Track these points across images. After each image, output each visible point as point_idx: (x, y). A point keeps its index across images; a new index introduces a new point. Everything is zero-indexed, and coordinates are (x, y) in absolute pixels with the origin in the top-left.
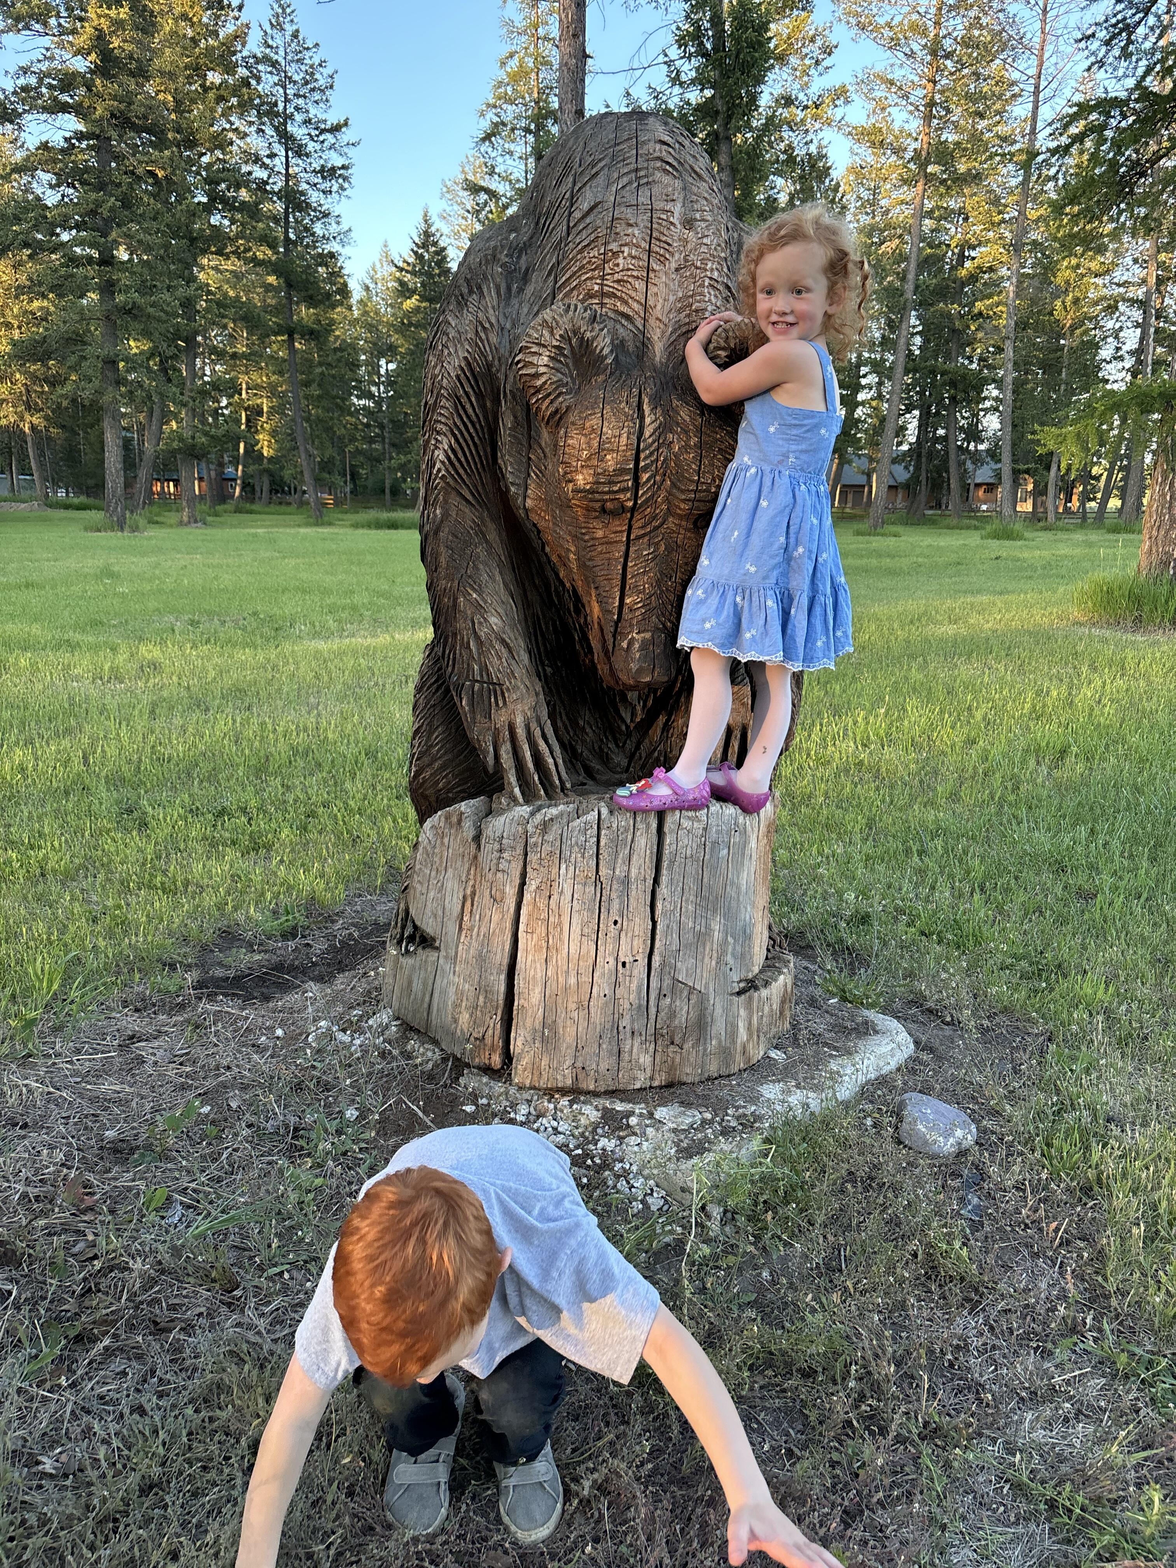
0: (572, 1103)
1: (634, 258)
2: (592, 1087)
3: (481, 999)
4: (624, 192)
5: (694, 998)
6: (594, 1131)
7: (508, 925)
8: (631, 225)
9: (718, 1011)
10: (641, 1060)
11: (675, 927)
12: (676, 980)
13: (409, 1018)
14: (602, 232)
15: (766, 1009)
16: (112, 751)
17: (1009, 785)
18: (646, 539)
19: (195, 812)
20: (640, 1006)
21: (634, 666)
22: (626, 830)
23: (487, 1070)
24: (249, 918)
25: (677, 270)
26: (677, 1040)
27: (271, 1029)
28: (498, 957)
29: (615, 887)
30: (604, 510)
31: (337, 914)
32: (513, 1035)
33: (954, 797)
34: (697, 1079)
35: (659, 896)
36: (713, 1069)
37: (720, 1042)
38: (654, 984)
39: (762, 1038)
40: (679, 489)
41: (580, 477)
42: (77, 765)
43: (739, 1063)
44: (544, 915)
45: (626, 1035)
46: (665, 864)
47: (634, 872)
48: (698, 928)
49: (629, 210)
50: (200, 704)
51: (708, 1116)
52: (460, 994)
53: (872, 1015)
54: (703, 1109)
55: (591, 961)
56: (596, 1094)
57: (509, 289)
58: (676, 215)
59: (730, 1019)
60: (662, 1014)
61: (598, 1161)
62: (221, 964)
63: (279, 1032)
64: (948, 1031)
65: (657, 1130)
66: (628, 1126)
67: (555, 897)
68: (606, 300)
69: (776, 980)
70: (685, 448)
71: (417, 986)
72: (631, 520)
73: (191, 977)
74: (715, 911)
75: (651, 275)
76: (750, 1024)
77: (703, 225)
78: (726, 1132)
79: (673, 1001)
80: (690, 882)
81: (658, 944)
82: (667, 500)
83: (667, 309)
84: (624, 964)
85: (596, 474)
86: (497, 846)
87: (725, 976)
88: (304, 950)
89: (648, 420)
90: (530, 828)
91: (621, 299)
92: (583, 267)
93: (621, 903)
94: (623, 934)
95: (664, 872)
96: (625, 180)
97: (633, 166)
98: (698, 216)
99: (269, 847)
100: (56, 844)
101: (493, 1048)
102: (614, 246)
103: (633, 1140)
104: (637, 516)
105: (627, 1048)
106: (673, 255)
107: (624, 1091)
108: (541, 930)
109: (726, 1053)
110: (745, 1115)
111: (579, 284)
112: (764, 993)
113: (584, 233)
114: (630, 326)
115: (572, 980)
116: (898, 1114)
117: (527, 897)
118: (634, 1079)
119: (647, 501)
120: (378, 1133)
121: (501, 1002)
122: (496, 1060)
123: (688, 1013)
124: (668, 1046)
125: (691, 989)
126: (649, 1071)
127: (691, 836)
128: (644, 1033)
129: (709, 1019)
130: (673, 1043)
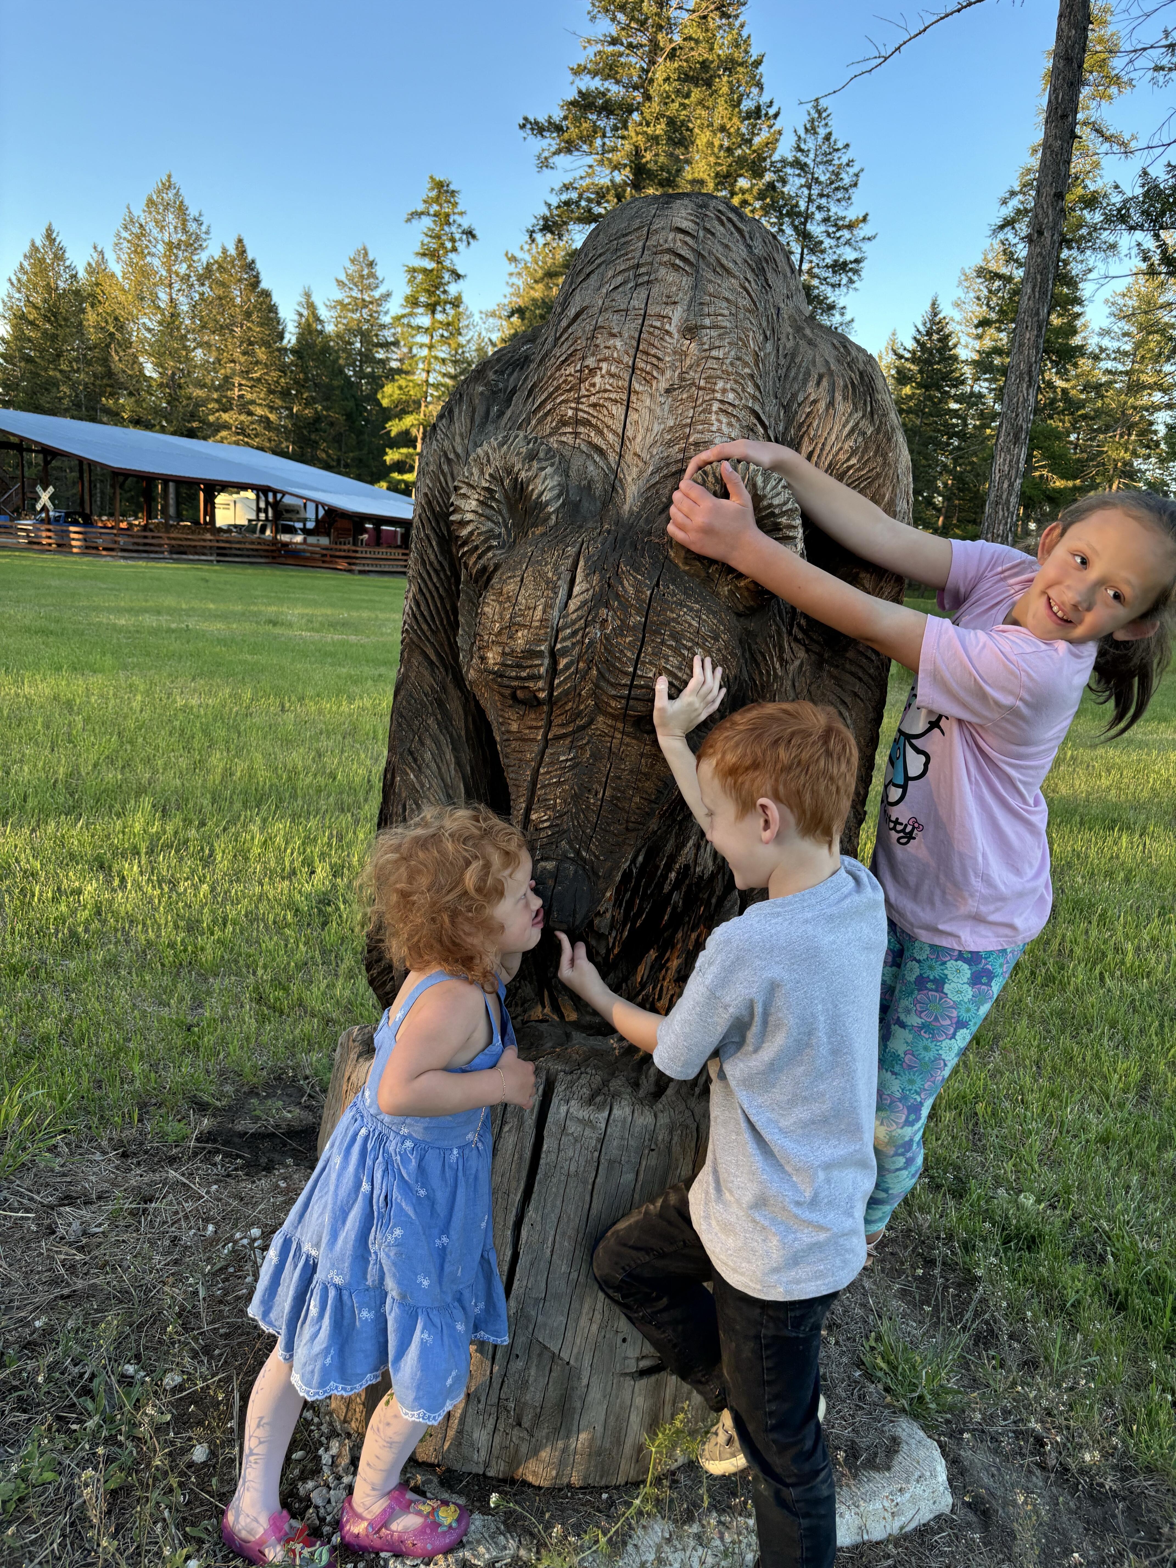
1: (612, 376)
4: (614, 295)
5: (557, 1371)
8: (614, 335)
9: (596, 1397)
10: (476, 1435)
12: (534, 1340)
14: (581, 343)
18: (568, 741)
25: (668, 391)
26: (526, 1422)
35: (527, 1221)
36: (578, 1474)
40: (608, 682)
41: (490, 655)
46: (540, 1177)
48: (574, 1274)
59: (616, 1408)
60: (510, 1381)
62: (251, 1114)
63: (211, 1228)
68: (581, 429)
72: (551, 713)
73: (203, 1126)
75: (633, 398)
76: (655, 1419)
77: (714, 333)
79: (526, 1367)
80: (571, 1210)
82: (593, 694)
83: (649, 441)
85: (504, 654)
87: (613, 1350)
89: (576, 590)
92: (558, 388)
95: (536, 1188)
98: (707, 322)
102: (591, 362)
106: (663, 373)
111: (553, 409)
113: (565, 347)
114: (601, 464)
119: (566, 693)
123: (546, 1389)
124: (513, 1427)
125: (555, 1357)
126: (483, 1453)
127: (578, 1146)
128: (483, 1399)
129: (578, 1405)
130: (519, 1424)
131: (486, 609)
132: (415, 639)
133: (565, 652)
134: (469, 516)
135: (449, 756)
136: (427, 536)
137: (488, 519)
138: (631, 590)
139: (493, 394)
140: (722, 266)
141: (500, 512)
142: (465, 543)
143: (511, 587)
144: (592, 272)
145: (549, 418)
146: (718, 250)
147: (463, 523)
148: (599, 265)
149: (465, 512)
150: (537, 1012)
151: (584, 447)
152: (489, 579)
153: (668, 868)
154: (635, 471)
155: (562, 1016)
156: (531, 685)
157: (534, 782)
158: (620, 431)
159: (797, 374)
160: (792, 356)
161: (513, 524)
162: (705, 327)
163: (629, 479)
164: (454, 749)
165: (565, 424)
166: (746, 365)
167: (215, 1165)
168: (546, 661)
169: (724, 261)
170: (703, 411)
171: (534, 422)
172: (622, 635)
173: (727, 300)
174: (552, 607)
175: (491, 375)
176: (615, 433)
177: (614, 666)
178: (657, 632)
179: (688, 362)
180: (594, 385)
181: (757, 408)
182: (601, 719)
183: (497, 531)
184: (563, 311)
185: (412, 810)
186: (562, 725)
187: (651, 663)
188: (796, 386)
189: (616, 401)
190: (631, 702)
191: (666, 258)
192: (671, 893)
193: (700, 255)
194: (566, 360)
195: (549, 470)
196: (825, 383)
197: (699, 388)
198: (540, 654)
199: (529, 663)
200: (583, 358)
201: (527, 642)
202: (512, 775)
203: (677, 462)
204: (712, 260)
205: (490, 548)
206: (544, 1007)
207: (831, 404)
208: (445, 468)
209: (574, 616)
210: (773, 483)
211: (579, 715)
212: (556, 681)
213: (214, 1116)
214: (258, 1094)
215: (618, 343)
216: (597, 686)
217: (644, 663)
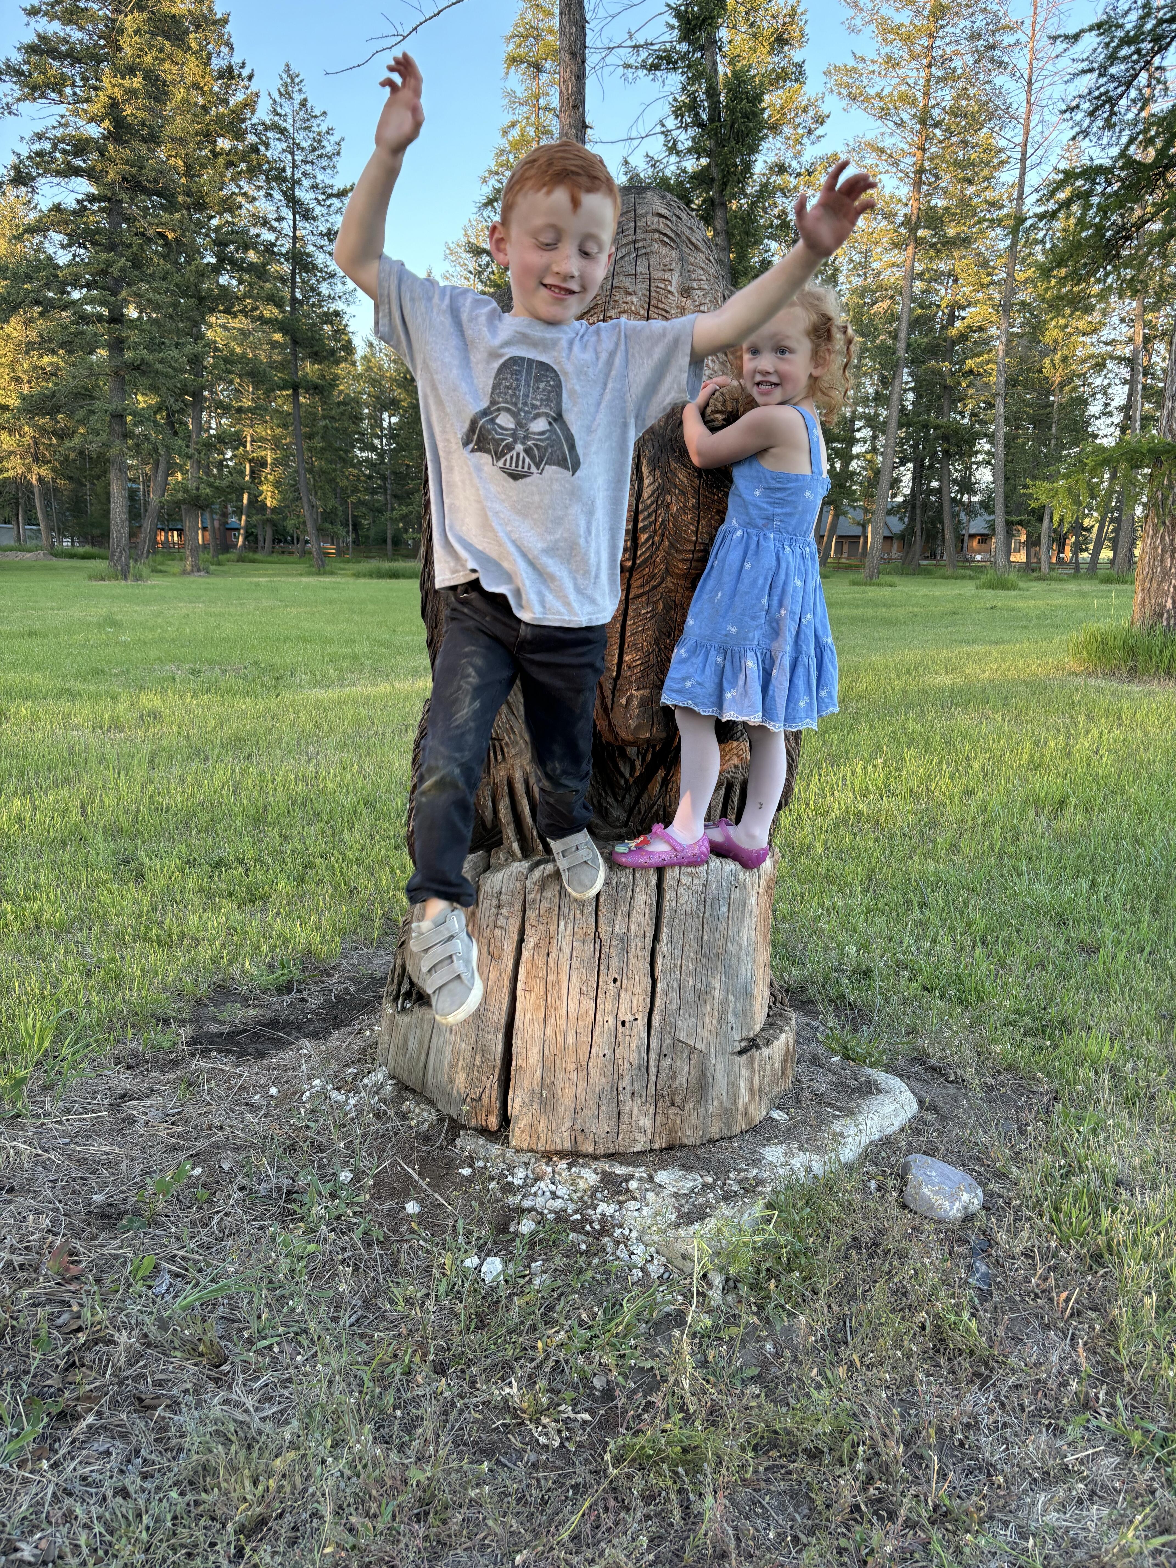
0: (570, 1166)
2: (591, 1150)
3: (478, 1059)
5: (695, 1058)
6: (593, 1195)
7: (506, 982)
9: (720, 1071)
10: (642, 1122)
11: (675, 985)
12: (676, 1040)
13: (405, 1077)
15: (768, 1068)
16: (110, 801)
17: (1009, 836)
19: (192, 863)
20: (640, 1067)
21: (633, 723)
22: (625, 887)
23: (483, 1131)
24: (244, 972)
26: (678, 1102)
27: (265, 1087)
28: (496, 1016)
29: (614, 944)
31: (333, 968)
32: (510, 1096)
33: (954, 848)
34: (698, 1142)
35: (659, 953)
36: (714, 1131)
37: (722, 1102)
38: (654, 1044)
39: (764, 1099)
42: (75, 816)
43: (741, 1125)
44: (542, 973)
45: (625, 1096)
46: (665, 921)
47: (633, 929)
48: (698, 986)
50: (199, 754)
51: (709, 1180)
52: (456, 1053)
53: (873, 1073)
54: (704, 1173)
55: (590, 1020)
56: (595, 1157)
59: (732, 1079)
60: (663, 1075)
61: (597, 1227)
62: (215, 1019)
63: (273, 1091)
64: (952, 1089)
65: (657, 1194)
66: (628, 1190)
67: (554, 955)
69: (777, 1039)
71: (412, 1044)
73: (185, 1033)
74: (715, 969)
76: (752, 1084)
78: (727, 1197)
79: (673, 1061)
80: (690, 938)
81: (658, 1002)
84: (623, 1023)
86: (495, 902)
87: (727, 1036)
88: (299, 1005)
90: (528, 884)
93: (621, 960)
94: (622, 993)
95: (664, 928)
96: (624, 251)
97: (631, 238)
99: (265, 899)
100: (52, 895)
101: (490, 1110)
103: (632, 1205)
104: (636, 576)
105: (627, 1110)
107: (623, 1154)
108: (539, 987)
109: (727, 1115)
110: (747, 1179)
112: (766, 1051)
115: (571, 1040)
116: (902, 1176)
117: (526, 954)
118: (635, 1141)
120: (372, 1196)
121: (498, 1062)
122: (493, 1122)
123: (689, 1074)
124: (668, 1108)
125: (692, 1049)
126: (649, 1134)
127: (690, 892)
128: (644, 1094)
129: (710, 1080)
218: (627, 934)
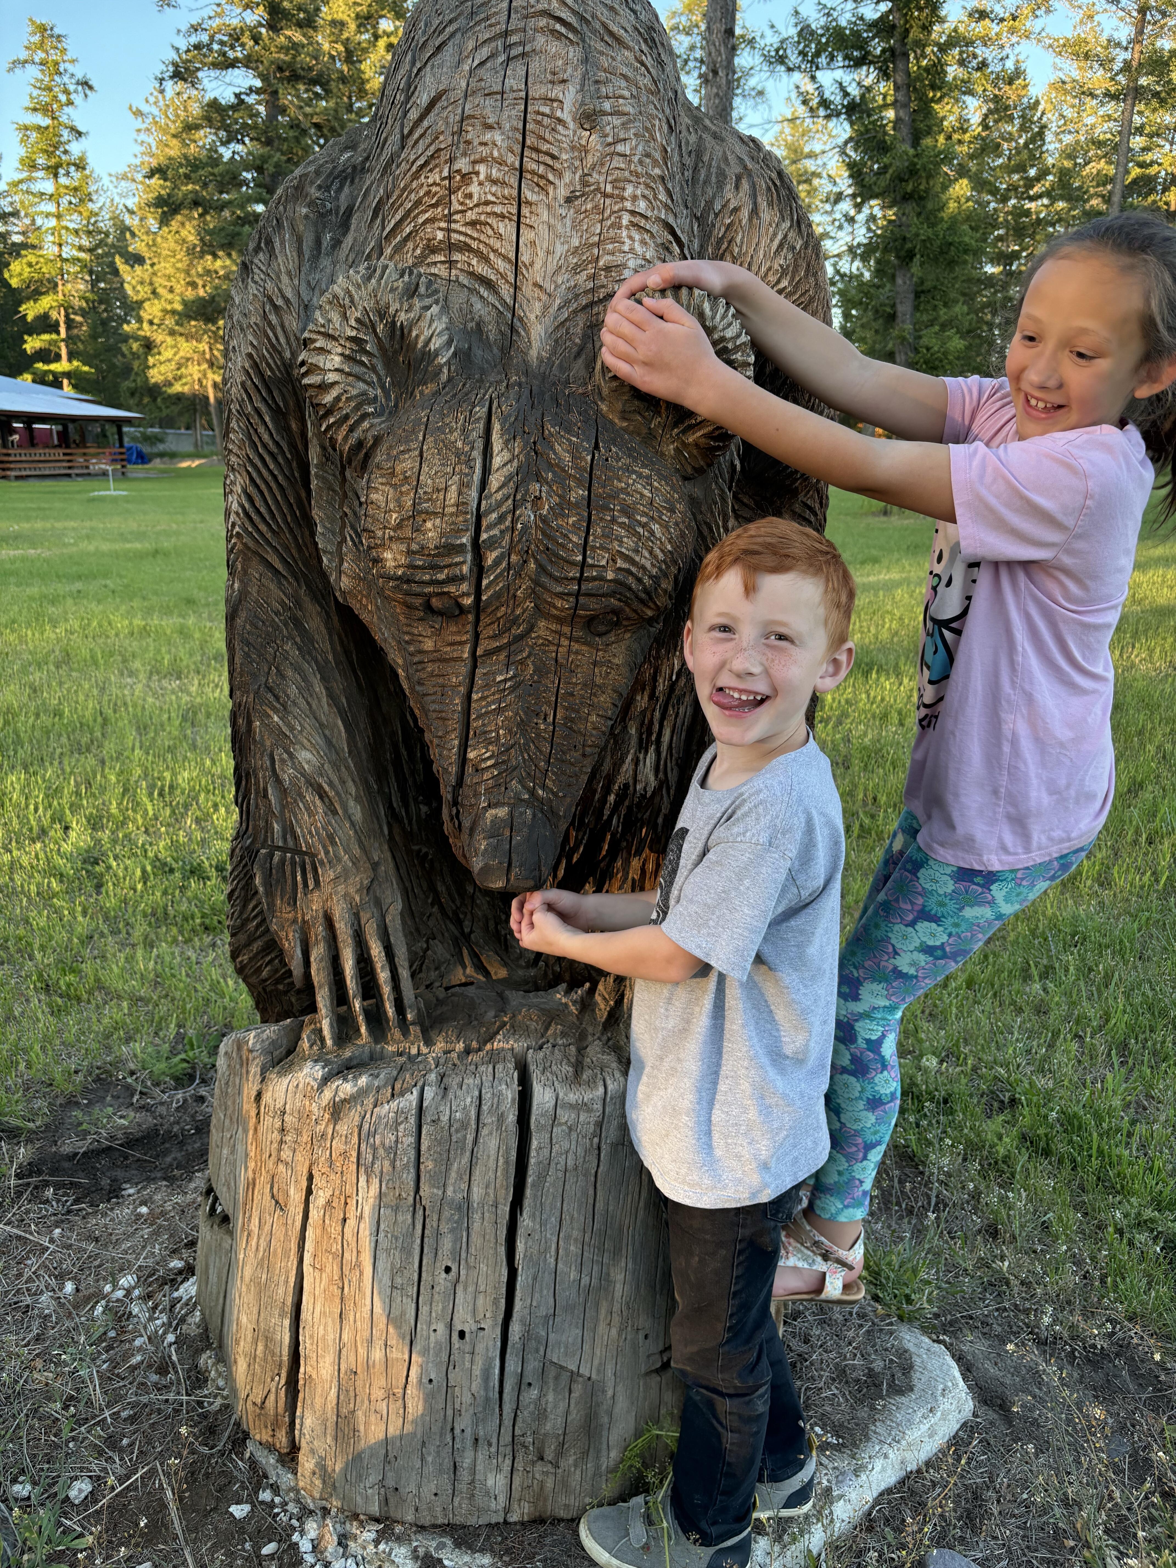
0: (380, 1536)
1: (495, 182)
2: (410, 1516)
3: (260, 1348)
4: (482, 72)
5: (578, 1390)
8: (490, 127)
9: (622, 1405)
10: (490, 1482)
11: (548, 1278)
12: (547, 1362)
14: (445, 141)
20: (487, 1399)
22: (465, 1125)
25: (569, 200)
26: (549, 1455)
28: (281, 1291)
29: (446, 1214)
30: (428, 608)
32: (299, 1412)
35: (521, 1232)
38: (512, 1365)
40: (551, 576)
41: (388, 555)
44: (337, 1248)
45: (464, 1442)
46: (530, 1180)
47: (477, 1193)
48: (585, 1280)
49: (489, 101)
55: (408, 1327)
56: (416, 1528)
57: (318, 242)
58: (567, 106)
60: (525, 1414)
62: (78, 1129)
63: (69, 1288)
67: (351, 1223)
68: (457, 256)
70: (563, 507)
73: (25, 1155)
74: (616, 1252)
75: (525, 211)
77: (617, 121)
79: (542, 1394)
80: (574, 1208)
81: (518, 1307)
82: (533, 593)
83: (551, 267)
84: (462, 1335)
85: (409, 552)
86: (277, 1123)
87: (636, 1349)
89: (497, 461)
91: (478, 253)
92: (418, 203)
93: (457, 1240)
94: (460, 1289)
95: (528, 1192)
98: (607, 106)
101: (276, 1425)
102: (462, 164)
105: (467, 1462)
107: (460, 1528)
108: (333, 1269)
114: (492, 299)
115: (379, 1354)
117: (315, 1213)
118: (479, 1509)
119: (497, 595)
122: (281, 1442)
123: (568, 1412)
124: (533, 1463)
125: (574, 1376)
126: (502, 1500)
127: (574, 1135)
128: (494, 1441)
129: (606, 1420)
130: (542, 1458)
131: (374, 496)
132: (251, 544)
133: (493, 543)
134: (332, 377)
135: (318, 687)
136: (257, 411)
137: (358, 378)
138: (567, 457)
139: (321, 217)
140: (611, 34)
141: (373, 369)
142: (329, 412)
143: (407, 464)
144: (444, 44)
145: (410, 245)
146: (604, 14)
147: (324, 387)
148: (452, 35)
149: (325, 371)
150: (459, 975)
151: (464, 279)
152: (367, 457)
153: (607, 790)
154: (537, 306)
155: (487, 974)
156: (452, 589)
157: (467, 712)
158: (512, 256)
159: (709, 175)
160: (698, 153)
161: (392, 383)
162: (605, 114)
163: (532, 317)
164: (323, 679)
165: (434, 251)
166: (655, 163)
167: (47, 1201)
168: (469, 557)
169: (615, 29)
170: (612, 226)
171: (388, 251)
172: (563, 516)
173: (625, 77)
174: (469, 486)
175: (314, 192)
176: (505, 258)
177: (557, 556)
178: (606, 508)
179: (590, 160)
180: (470, 196)
181: (671, 220)
182: (542, 624)
183: (371, 393)
184: (408, 98)
185: (283, 761)
186: (494, 637)
187: (602, 548)
188: (710, 192)
189: (502, 216)
190: (582, 600)
191: (543, 22)
192: (611, 817)
193: (582, 19)
194: (426, 163)
195: (435, 309)
196: (745, 185)
197: (605, 195)
198: (460, 549)
199: (447, 561)
200: (451, 160)
201: (442, 535)
202: (433, 707)
203: (586, 292)
204: (598, 26)
205: (365, 416)
206: (464, 967)
207: (755, 212)
208: (273, 318)
209: (499, 496)
210: (721, 310)
211: (515, 622)
212: (485, 582)
213: (29, 1141)
214: (77, 1104)
215: (498, 138)
216: (537, 583)
217: (594, 548)
218: (468, 1199)
